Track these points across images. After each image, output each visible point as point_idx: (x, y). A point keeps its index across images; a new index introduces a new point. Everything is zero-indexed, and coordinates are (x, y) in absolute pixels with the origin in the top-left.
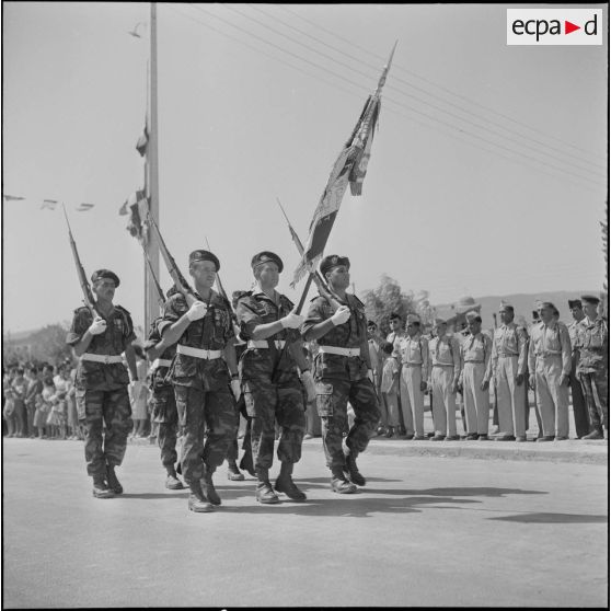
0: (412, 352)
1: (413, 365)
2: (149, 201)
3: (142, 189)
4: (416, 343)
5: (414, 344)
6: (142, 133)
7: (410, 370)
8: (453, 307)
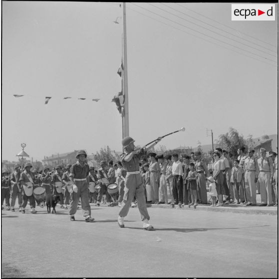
0: (250, 165)
1: (251, 171)
2: (124, 96)
3: (121, 91)
4: (253, 161)
5: (252, 161)
6: (120, 66)
7: (250, 173)
8: (259, 140)
